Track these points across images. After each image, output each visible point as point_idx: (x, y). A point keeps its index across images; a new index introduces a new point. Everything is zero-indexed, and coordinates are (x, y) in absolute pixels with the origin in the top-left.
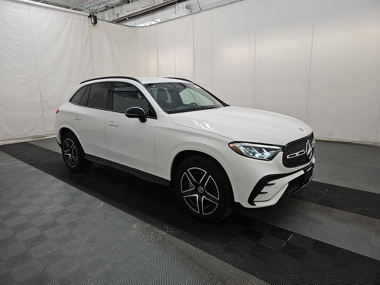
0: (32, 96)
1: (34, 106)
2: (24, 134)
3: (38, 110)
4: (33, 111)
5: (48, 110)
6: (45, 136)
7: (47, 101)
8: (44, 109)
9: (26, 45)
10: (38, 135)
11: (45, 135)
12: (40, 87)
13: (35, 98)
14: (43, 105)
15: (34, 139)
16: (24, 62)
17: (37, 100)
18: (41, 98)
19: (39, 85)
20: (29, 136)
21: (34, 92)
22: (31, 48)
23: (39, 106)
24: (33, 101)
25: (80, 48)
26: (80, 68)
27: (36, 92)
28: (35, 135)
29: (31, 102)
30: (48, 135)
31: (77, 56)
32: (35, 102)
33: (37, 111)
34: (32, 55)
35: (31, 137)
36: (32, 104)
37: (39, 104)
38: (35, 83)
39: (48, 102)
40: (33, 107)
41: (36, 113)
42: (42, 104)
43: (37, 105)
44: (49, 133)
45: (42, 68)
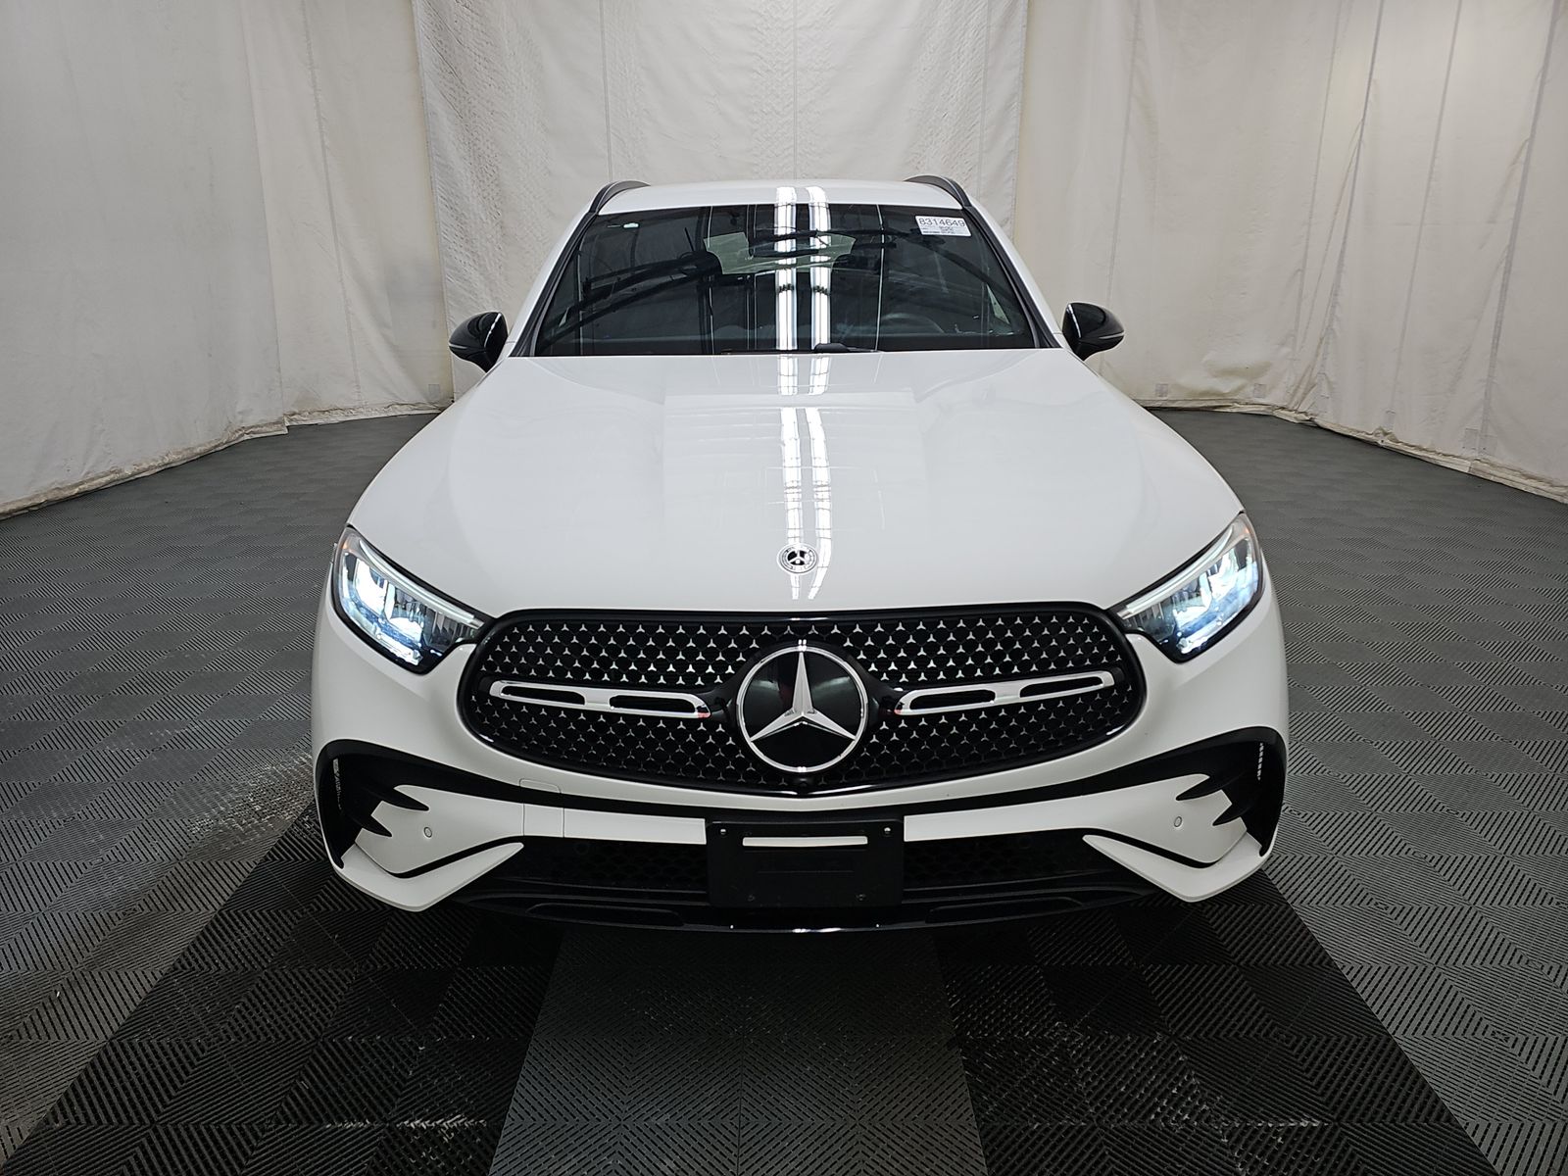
9: (770, 68)
22: (786, 75)
25: (974, 50)
26: (962, 139)
31: (955, 89)
34: (787, 103)
45: (813, 149)
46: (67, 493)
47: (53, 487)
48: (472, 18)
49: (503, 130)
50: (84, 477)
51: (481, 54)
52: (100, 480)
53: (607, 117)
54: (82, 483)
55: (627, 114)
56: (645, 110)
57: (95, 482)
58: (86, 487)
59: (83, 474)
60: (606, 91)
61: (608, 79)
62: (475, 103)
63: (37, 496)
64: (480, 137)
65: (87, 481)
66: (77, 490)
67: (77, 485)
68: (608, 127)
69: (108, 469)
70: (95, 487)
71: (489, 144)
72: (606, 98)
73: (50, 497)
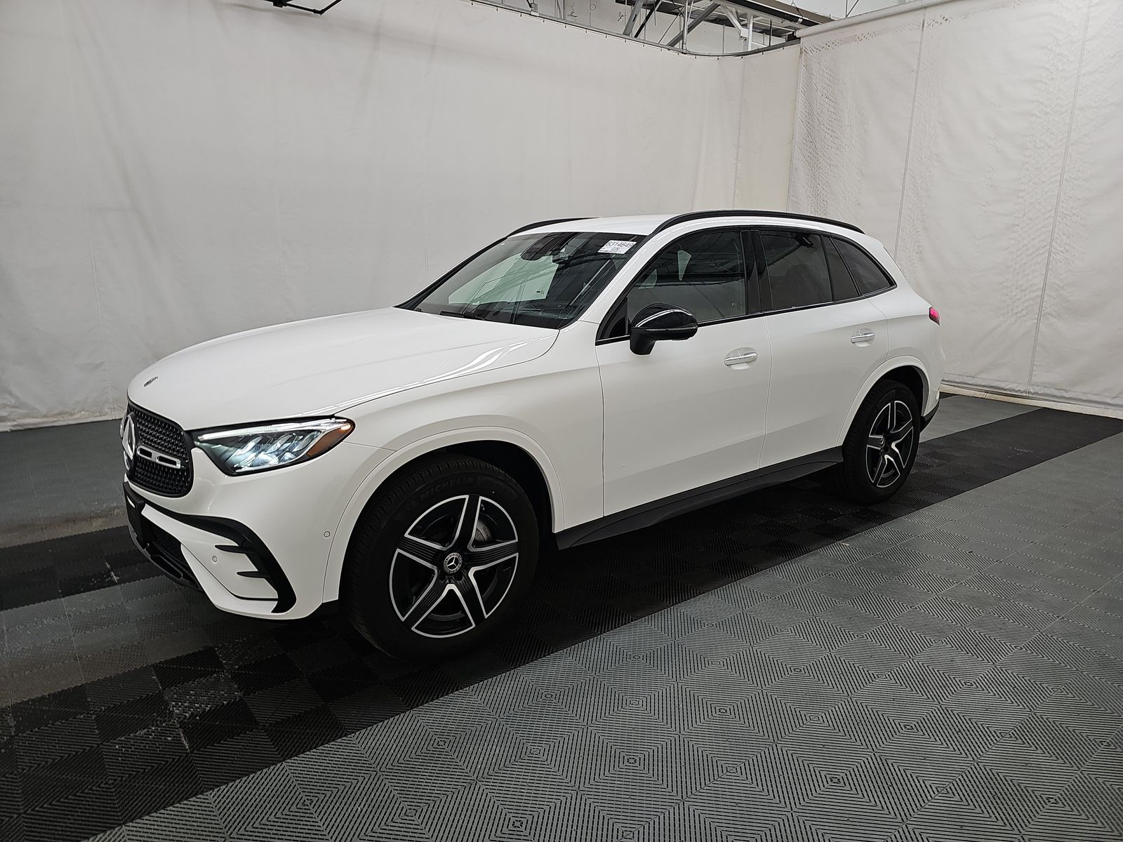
0: (1020, 267)
1: (1017, 297)
2: (967, 375)
3: (1024, 312)
4: (1008, 313)
5: (1059, 316)
6: (1025, 395)
7: (1061, 285)
8: (1047, 311)
10: (1002, 385)
11: (1025, 392)
12: (1052, 240)
13: (1028, 275)
14: (1046, 298)
15: (988, 396)
16: (1027, 163)
17: (1031, 280)
18: (1046, 277)
19: (1053, 232)
20: (978, 383)
21: (1030, 255)
23: (1030, 299)
24: (1019, 283)
27: (1037, 256)
28: (993, 385)
29: (1012, 286)
30: (1033, 394)
32: (1024, 288)
33: (1019, 315)
35: (984, 386)
36: (1011, 292)
37: (1033, 295)
38: (1042, 227)
39: (1064, 290)
40: (1014, 303)
41: (1016, 321)
42: (1042, 296)
43: (1027, 298)
44: (1037, 389)
48: (829, 105)
49: (834, 177)
51: (830, 128)
53: (907, 161)
55: (921, 158)
56: (936, 154)
60: (909, 144)
61: (912, 134)
62: (821, 160)
64: (820, 183)
68: (906, 169)
71: (824, 187)
72: (908, 149)
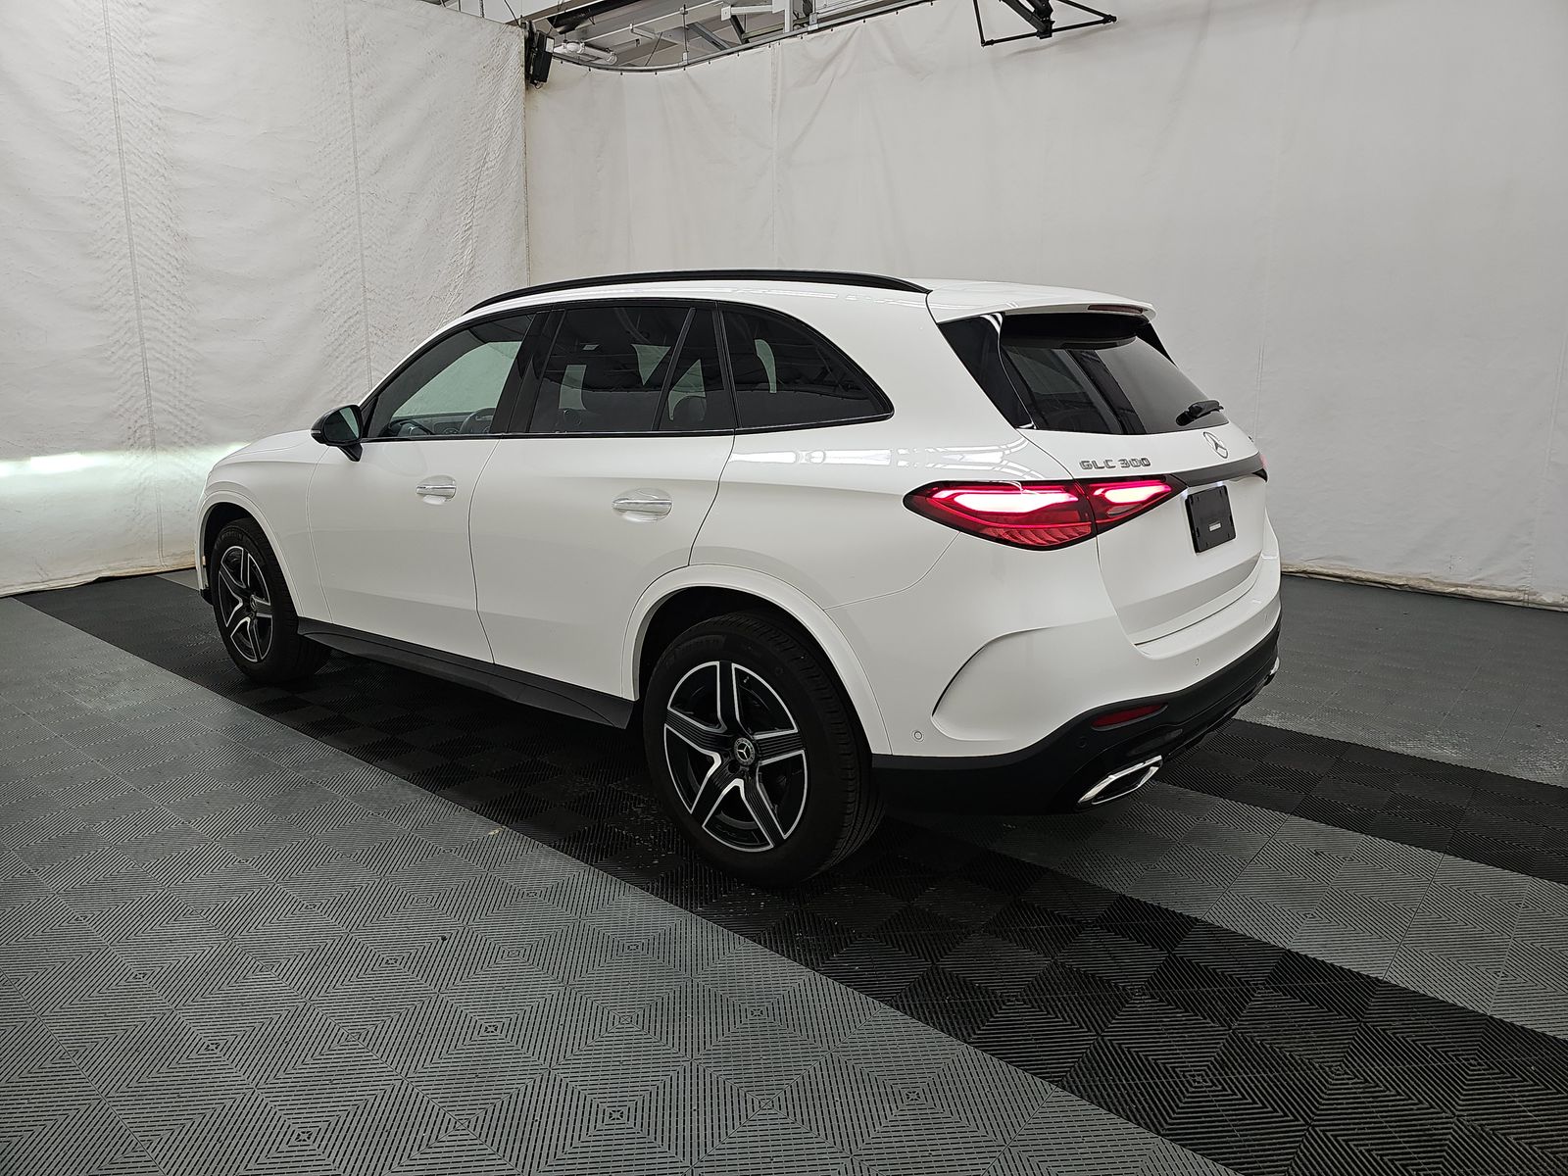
46: (1438, 588)
47: (1425, 576)
50: (1474, 581)
52: (1493, 592)
54: (1466, 586)
57: (1485, 591)
58: (1468, 591)
59: (1473, 578)
63: (1400, 578)
65: (1477, 587)
66: (1453, 589)
67: (1457, 586)
69: (1516, 585)
70: (1483, 596)
73: (1411, 583)
